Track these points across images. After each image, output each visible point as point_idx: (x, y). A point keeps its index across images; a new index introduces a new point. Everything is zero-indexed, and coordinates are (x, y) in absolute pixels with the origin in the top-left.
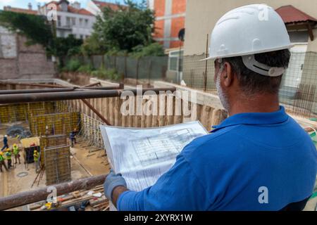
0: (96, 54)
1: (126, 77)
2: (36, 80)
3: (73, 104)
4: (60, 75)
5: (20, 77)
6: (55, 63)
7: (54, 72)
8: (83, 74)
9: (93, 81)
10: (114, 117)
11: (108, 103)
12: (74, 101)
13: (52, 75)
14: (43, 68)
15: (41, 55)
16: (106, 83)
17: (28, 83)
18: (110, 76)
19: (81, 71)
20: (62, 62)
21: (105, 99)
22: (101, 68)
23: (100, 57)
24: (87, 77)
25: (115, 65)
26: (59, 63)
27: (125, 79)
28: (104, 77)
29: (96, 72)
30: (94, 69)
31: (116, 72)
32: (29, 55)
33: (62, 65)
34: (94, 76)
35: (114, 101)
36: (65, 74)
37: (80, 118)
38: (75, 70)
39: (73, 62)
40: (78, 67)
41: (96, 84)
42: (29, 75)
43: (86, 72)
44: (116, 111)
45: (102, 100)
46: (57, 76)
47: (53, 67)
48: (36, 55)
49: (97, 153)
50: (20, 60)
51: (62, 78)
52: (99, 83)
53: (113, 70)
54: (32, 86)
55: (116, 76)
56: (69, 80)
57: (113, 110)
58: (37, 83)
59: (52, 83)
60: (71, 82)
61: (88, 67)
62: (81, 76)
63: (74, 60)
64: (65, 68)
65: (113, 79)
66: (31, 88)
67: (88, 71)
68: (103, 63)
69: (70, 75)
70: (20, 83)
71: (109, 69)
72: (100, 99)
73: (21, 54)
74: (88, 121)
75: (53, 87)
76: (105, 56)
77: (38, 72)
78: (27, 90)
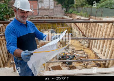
0: (79, 7)
1: (91, 16)
2: (58, 16)
3: (69, 25)
4: (66, 15)
5: (54, 15)
6: (64, 10)
7: (64, 14)
8: (74, 14)
9: (78, 17)
10: (84, 30)
11: (82, 25)
12: (70, 24)
13: (63, 15)
14: (61, 12)
15: (60, 8)
16: (83, 18)
17: (56, 17)
18: (84, 15)
19: (73, 13)
20: (66, 10)
21: (81, 24)
22: (81, 12)
23: (81, 8)
24: (75, 16)
25: (87, 11)
26: (65, 11)
27: (90, 17)
28: (82, 16)
29: (79, 14)
30: (78, 13)
31: (87, 14)
32: (57, 8)
33: (67, 11)
34: (78, 15)
35: (85, 24)
36: (67, 14)
37: (71, 29)
38: (71, 13)
39: (71, 10)
40: (72, 12)
41: (79, 18)
42: (57, 14)
43: (75, 14)
44: (85, 28)
45: (80, 24)
46: (65, 15)
47: (64, 12)
48: (59, 8)
49: (77, 42)
50: (54, 10)
51: (66, 16)
52: (80, 18)
53: (86, 13)
54: (57, 18)
55: (87, 15)
56: (69, 16)
57: (84, 28)
58: (59, 17)
59: (63, 17)
60: (69, 17)
61: (76, 12)
62: (73, 15)
63: (71, 9)
64: (67, 12)
65: (85, 16)
66: (57, 19)
67: (76, 13)
68: (82, 10)
69: (69, 14)
70: (54, 17)
71: (84, 13)
72: (80, 23)
73: (55, 8)
74: (74, 31)
75: (63, 19)
76: (83, 8)
77: (59, 14)
78: (56, 19)
